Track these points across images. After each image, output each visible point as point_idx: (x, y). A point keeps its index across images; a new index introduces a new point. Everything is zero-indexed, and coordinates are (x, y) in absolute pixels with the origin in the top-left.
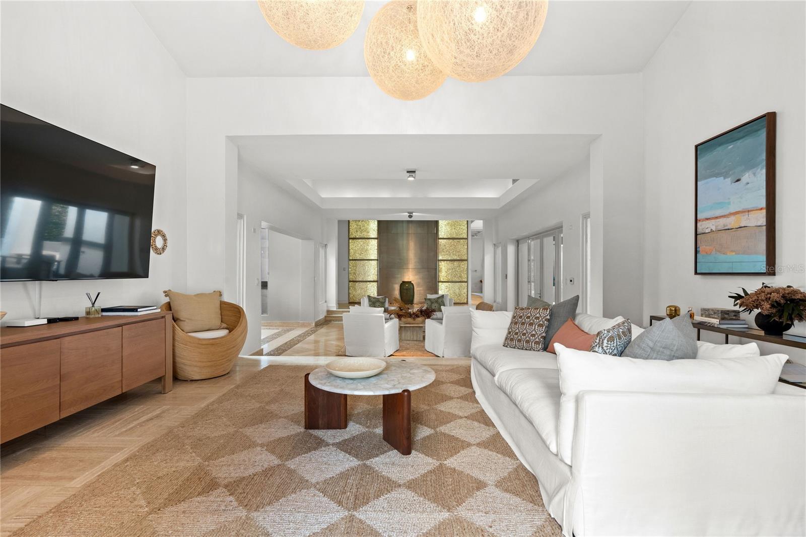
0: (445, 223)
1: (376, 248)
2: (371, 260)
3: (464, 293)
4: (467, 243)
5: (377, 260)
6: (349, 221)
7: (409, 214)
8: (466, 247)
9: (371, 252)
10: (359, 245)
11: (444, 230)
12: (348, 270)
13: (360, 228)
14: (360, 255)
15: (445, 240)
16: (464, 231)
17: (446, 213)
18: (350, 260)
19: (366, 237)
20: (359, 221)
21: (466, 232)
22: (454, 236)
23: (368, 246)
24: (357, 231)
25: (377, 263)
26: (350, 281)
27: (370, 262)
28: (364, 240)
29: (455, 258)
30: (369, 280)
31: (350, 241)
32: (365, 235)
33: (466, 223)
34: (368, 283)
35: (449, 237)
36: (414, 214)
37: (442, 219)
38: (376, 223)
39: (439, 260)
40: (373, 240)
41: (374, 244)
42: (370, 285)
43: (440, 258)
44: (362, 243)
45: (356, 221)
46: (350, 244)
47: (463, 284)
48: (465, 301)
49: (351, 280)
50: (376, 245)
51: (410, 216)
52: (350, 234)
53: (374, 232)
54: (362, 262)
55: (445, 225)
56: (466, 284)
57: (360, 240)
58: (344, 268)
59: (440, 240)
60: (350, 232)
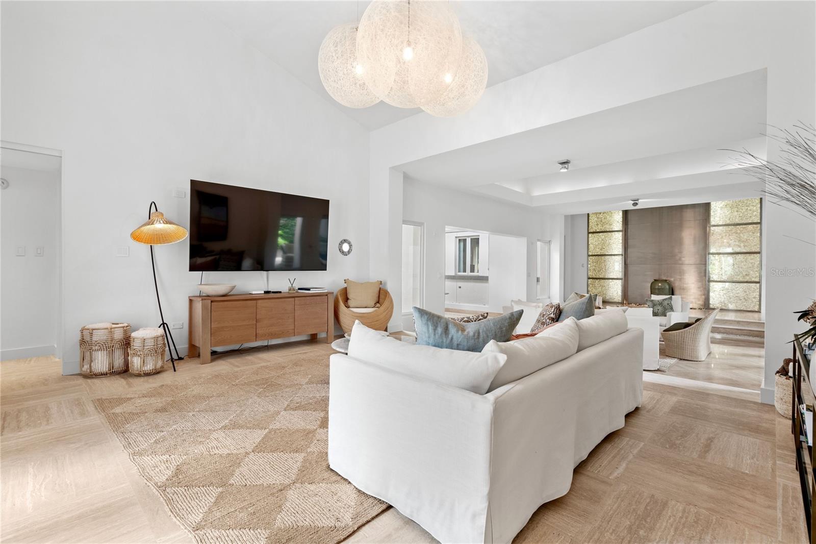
0: (721, 205)
1: (621, 241)
2: (614, 255)
3: (754, 298)
4: (761, 229)
5: (622, 255)
6: (588, 214)
7: (633, 202)
8: (759, 234)
9: (614, 246)
10: (600, 239)
11: (719, 213)
12: (588, 266)
13: (601, 221)
14: (601, 250)
15: (721, 228)
16: (755, 213)
17: (723, 191)
18: (589, 256)
19: (608, 230)
20: (600, 213)
21: (759, 214)
22: (737, 221)
23: (610, 239)
24: (597, 224)
25: (622, 259)
26: (589, 278)
27: (613, 257)
28: (605, 234)
29: (738, 250)
30: (610, 277)
31: (590, 235)
32: (608, 228)
33: (758, 201)
34: (610, 280)
35: (728, 222)
36: (639, 201)
37: (716, 200)
38: (621, 214)
39: (709, 254)
40: (616, 233)
41: (618, 238)
42: (613, 282)
43: (712, 250)
44: (603, 237)
45: (596, 214)
46: (590, 239)
47: (753, 285)
48: (756, 309)
49: (591, 277)
50: (621, 238)
51: (635, 204)
52: (590, 228)
53: (618, 224)
54: (603, 257)
55: (722, 208)
56: (758, 285)
57: (601, 234)
58: (583, 264)
59: (712, 228)
60: (590, 226)
